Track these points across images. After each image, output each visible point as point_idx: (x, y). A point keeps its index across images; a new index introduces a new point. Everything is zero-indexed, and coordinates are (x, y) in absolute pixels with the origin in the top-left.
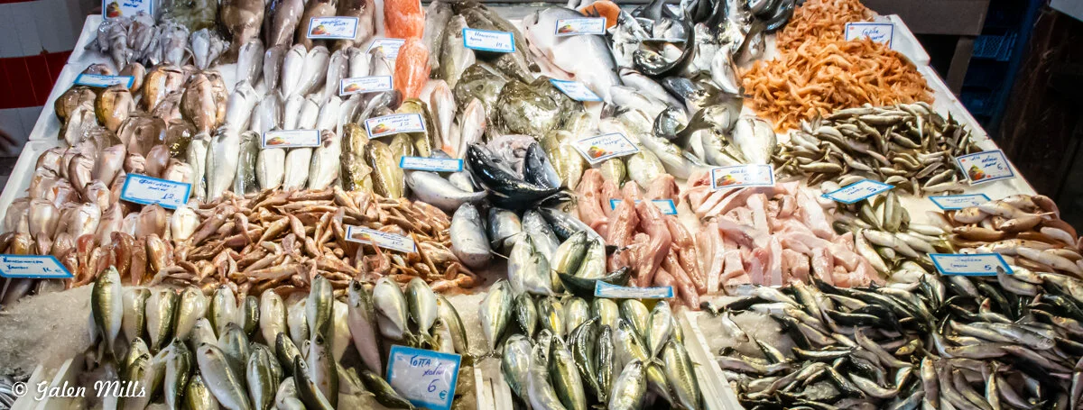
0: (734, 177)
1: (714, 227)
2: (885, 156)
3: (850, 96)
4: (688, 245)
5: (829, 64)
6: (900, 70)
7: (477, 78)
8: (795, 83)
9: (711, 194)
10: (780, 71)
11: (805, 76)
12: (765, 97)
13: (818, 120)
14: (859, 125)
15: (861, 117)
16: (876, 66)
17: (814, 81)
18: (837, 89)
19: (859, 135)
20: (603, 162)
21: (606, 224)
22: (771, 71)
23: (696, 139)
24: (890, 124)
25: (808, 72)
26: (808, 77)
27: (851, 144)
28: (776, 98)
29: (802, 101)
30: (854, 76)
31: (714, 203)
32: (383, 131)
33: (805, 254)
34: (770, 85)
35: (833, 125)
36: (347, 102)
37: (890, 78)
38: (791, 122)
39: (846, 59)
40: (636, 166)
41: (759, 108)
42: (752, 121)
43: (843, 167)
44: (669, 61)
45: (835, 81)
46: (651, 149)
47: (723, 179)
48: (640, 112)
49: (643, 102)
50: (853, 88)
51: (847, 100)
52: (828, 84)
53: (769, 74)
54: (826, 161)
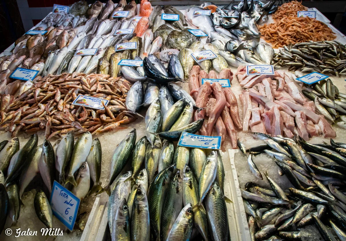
0: (257, 70)
1: (247, 93)
2: (321, 61)
3: (302, 36)
4: (235, 104)
5: (293, 25)
6: (321, 27)
7: (163, 29)
8: (280, 31)
9: (246, 77)
10: (274, 27)
11: (284, 29)
12: (269, 36)
13: (291, 46)
14: (309, 49)
15: (309, 46)
16: (311, 26)
17: (288, 31)
18: (297, 34)
19: (309, 53)
20: (202, 62)
21: (197, 92)
22: (271, 27)
23: (241, 52)
24: (322, 49)
25: (285, 28)
26: (285, 30)
27: (306, 56)
28: (273, 36)
29: (284, 38)
30: (303, 29)
31: (248, 81)
32: (122, 48)
33: (292, 116)
34: (271, 32)
35: (298, 48)
36: (115, 38)
37: (318, 30)
38: (280, 45)
39: (300, 24)
40: (216, 63)
41: (266, 39)
42: (264, 45)
43: (303, 64)
44: (232, 23)
45: (296, 31)
46: (223, 56)
47: (252, 70)
48: (220, 41)
49: (222, 37)
50: (303, 33)
51: (301, 38)
52: (293, 32)
53: (270, 28)
54: (296, 62)
